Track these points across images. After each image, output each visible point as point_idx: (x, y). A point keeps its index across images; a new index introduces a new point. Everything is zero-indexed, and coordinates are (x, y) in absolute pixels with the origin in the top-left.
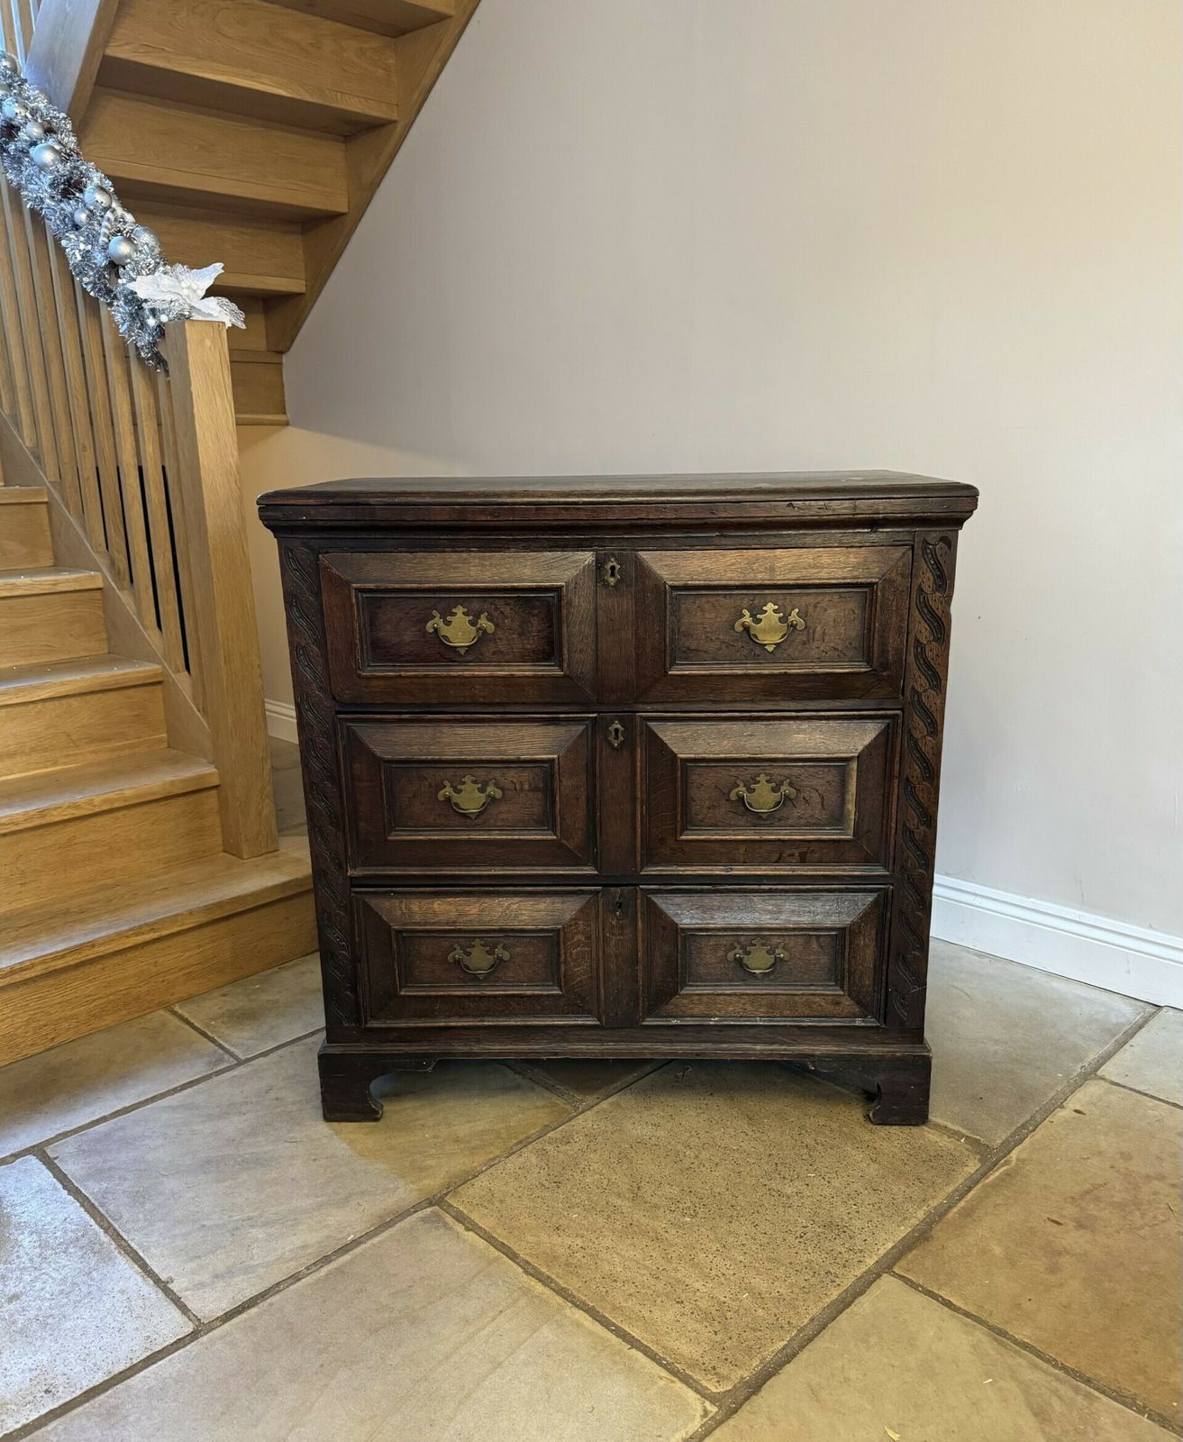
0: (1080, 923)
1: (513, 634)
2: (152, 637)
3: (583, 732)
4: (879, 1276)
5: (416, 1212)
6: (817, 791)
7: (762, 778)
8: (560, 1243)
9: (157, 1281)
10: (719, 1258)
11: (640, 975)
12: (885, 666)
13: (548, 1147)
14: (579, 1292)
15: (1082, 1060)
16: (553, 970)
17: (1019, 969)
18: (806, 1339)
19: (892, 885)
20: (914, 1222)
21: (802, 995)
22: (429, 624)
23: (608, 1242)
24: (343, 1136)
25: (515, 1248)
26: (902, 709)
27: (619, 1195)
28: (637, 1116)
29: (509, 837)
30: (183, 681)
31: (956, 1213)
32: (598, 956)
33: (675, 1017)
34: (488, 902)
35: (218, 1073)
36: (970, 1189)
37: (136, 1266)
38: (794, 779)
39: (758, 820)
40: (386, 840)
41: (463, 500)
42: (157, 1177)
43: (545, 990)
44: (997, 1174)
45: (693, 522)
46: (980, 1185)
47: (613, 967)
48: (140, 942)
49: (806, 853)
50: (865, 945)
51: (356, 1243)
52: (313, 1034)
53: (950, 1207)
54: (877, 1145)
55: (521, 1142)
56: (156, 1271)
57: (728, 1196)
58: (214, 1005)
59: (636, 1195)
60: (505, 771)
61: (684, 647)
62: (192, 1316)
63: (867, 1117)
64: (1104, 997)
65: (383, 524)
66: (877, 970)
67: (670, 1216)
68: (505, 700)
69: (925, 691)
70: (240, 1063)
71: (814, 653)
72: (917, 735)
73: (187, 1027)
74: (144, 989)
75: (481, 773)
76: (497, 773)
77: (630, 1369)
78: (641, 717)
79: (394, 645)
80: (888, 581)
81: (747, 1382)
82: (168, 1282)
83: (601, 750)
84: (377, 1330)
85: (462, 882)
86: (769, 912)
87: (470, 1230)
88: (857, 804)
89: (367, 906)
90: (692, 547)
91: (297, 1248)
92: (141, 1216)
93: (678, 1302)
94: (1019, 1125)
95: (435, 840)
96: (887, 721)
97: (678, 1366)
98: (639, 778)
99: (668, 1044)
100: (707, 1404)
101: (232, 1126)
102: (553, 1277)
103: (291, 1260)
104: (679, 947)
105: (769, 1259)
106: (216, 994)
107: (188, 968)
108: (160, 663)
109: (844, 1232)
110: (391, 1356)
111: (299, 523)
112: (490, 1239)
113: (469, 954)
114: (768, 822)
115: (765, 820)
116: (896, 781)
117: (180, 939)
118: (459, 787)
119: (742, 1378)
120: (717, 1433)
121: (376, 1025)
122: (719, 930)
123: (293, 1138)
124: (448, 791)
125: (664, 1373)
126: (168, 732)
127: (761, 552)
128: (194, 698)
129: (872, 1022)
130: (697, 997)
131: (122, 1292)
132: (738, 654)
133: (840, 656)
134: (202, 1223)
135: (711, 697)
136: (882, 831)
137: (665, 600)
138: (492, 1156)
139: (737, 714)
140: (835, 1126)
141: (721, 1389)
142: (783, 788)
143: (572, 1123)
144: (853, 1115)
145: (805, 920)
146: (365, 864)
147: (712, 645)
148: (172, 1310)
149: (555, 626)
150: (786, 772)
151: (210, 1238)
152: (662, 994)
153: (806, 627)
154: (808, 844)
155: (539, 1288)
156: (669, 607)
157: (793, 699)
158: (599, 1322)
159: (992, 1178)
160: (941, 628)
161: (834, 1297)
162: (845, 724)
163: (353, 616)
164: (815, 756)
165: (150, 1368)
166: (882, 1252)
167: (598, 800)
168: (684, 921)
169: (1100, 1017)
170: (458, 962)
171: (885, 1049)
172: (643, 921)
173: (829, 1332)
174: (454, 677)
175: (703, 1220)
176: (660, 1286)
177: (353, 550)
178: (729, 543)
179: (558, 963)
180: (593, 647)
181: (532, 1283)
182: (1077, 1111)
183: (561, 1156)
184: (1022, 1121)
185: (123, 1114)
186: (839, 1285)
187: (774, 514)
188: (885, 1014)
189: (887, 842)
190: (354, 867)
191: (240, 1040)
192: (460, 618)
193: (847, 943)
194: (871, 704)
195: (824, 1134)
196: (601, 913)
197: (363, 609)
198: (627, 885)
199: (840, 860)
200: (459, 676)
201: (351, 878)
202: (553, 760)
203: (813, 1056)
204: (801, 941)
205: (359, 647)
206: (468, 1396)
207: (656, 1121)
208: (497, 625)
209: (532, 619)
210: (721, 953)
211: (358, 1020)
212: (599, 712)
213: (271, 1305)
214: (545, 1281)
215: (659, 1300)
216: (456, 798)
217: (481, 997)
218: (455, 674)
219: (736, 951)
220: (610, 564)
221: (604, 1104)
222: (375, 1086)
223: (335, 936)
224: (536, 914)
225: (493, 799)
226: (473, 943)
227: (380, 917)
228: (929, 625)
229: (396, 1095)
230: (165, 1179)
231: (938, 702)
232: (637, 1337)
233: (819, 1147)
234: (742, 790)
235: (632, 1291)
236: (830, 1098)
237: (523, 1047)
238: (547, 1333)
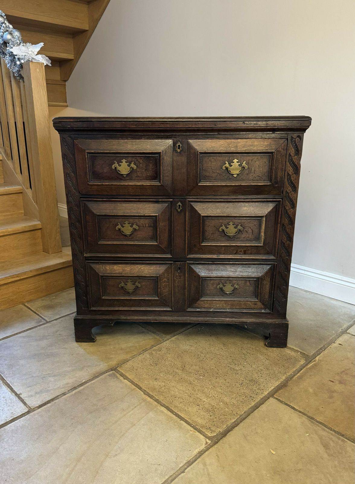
0: (342, 280)
1: (143, 170)
2: (19, 177)
3: (167, 206)
4: (269, 398)
5: (106, 373)
6: (251, 228)
7: (231, 223)
8: (156, 384)
9: (16, 394)
10: (212, 391)
11: (186, 293)
12: (277, 183)
13: (153, 352)
14: (163, 401)
15: (341, 327)
16: (156, 290)
17: (320, 297)
18: (242, 419)
19: (277, 262)
20: (282, 380)
21: (243, 301)
22: (113, 166)
23: (173, 384)
24: (82, 347)
25: (141, 385)
26: (282, 199)
27: (177, 368)
28: (184, 342)
29: (141, 243)
30: (29, 192)
31: (296, 378)
32: (171, 286)
33: (198, 308)
34: (133, 267)
35: (40, 326)
36: (301, 369)
37: (9, 389)
38: (242, 223)
39: (229, 238)
40: (98, 244)
41: (126, 120)
42: (17, 360)
43: (153, 298)
44: (311, 365)
45: (208, 129)
46: (305, 368)
47: (177, 290)
48: (13, 281)
49: (246, 250)
50: (266, 284)
51: (86, 383)
52: (73, 313)
53: (294, 376)
54: (269, 354)
55: (144, 350)
56: (16, 391)
57: (216, 370)
58: (39, 303)
59: (183, 369)
60: (140, 219)
61: (204, 175)
62: (27, 406)
63: (265, 345)
64: (350, 306)
65: (97, 129)
66: (270, 293)
67: (195, 376)
68: (140, 194)
69: (290, 192)
70: (47, 322)
71: (251, 178)
72: (287, 208)
73: (29, 310)
74: (15, 297)
75: (131, 220)
76: (137, 220)
77: (180, 427)
78: (188, 201)
79: (101, 173)
80: (278, 151)
81: (222, 433)
82: (20, 395)
83: (174, 213)
84: (91, 412)
85: (124, 259)
86: (233, 272)
87: (125, 379)
88: (265, 233)
89: (91, 267)
90: (208, 138)
91: (65, 384)
92: (11, 372)
93: (198, 405)
94: (319, 348)
95: (114, 244)
96: (277, 203)
97: (197, 427)
98: (187, 223)
99: (196, 318)
100: (207, 440)
101: (44, 343)
102: (154, 395)
103: (63, 388)
104: (200, 283)
105: (230, 391)
106: (40, 299)
107: (30, 290)
108: (21, 185)
109: (257, 383)
110: (96, 421)
111: (67, 128)
112: (132, 382)
113: (126, 285)
114: (233, 239)
115: (231, 238)
116: (279, 225)
117: (27, 280)
118: (123, 225)
119: (220, 431)
120: (210, 450)
121: (94, 309)
122: (214, 277)
123: (65, 347)
124: (119, 226)
125: (192, 429)
126: (24, 210)
127: (233, 140)
128: (33, 198)
129: (268, 311)
130: (206, 301)
131: (4, 397)
132: (224, 178)
133: (260, 179)
134: (32, 375)
135: (213, 194)
136: (273, 243)
137: (198, 157)
138: (133, 355)
139: (223, 200)
140: (254, 347)
141: (212, 435)
142: (238, 227)
143: (162, 344)
144: (261, 344)
145: (245, 274)
146: (90, 252)
147: (214, 174)
148: (21, 404)
149: (158, 167)
150: (239, 221)
151: (35, 380)
152: (194, 300)
153: (248, 168)
154: (247, 247)
155: (149, 399)
156: (199, 160)
157: (243, 195)
158: (170, 411)
159: (309, 366)
160: (297, 169)
161: (253, 405)
162: (261, 204)
163: (86, 163)
164: (250, 215)
165: (12, 423)
166: (270, 390)
167: (172, 231)
168: (202, 274)
169: (348, 313)
170: (122, 287)
171: (272, 321)
172: (187, 274)
173: (251, 417)
174: (122, 185)
175: (207, 378)
176: (191, 399)
177: (86, 138)
178: (221, 137)
179: (158, 288)
180: (172, 175)
181: (147, 398)
182: (339, 344)
183: (158, 355)
184: (320, 347)
185: (6, 338)
186: (254, 401)
187: (238, 126)
188: (272, 308)
189: (275, 247)
190: (86, 253)
191: (48, 315)
192: (124, 164)
193: (260, 283)
194: (271, 196)
195: (250, 350)
196: (173, 271)
197: (90, 160)
198: (182, 261)
199: (258, 253)
200: (123, 185)
201: (85, 257)
202: (157, 216)
203: (246, 322)
204: (243, 282)
205: (88, 174)
206: (123, 435)
207: (191, 344)
208: (137, 166)
209: (150, 164)
210: (215, 286)
211: (88, 307)
212: (173, 199)
213: (55, 403)
214: (151, 397)
215: (191, 404)
216: (122, 229)
217: (131, 300)
218: (122, 184)
219: (220, 285)
220: (178, 144)
221: (173, 339)
222: (94, 330)
223: (79, 277)
224: (150, 271)
225: (135, 230)
226: (128, 281)
227: (95, 271)
228: (293, 168)
229: (101, 334)
230: (20, 360)
231: (295, 196)
232: (183, 416)
233: (248, 354)
234: (224, 227)
235: (181, 401)
236: (253, 338)
237: (145, 318)
238: (151, 414)
